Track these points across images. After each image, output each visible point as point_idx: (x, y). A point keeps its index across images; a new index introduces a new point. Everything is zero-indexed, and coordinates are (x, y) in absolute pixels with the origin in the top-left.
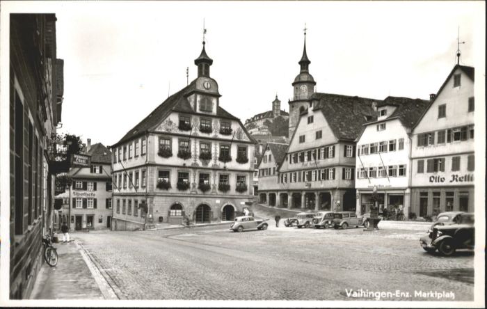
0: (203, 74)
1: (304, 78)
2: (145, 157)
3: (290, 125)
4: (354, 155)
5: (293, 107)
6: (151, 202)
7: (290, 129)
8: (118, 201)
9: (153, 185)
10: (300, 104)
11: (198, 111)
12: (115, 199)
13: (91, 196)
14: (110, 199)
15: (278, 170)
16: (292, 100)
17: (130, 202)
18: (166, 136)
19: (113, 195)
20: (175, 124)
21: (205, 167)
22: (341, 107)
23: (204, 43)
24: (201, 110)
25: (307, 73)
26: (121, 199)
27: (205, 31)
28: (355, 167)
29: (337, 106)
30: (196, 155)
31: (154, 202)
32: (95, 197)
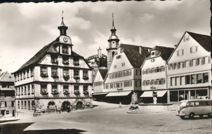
0: (63, 34)
1: (114, 37)
2: (33, 78)
3: (108, 61)
4: (141, 74)
5: (109, 52)
6: (37, 102)
7: (108, 63)
8: (19, 102)
9: (38, 93)
10: (112, 51)
11: (61, 53)
12: (17, 101)
13: (3, 100)
14: (14, 101)
15: (104, 83)
16: (108, 48)
17: (25, 102)
18: (44, 67)
19: (16, 99)
20: (49, 60)
21: (66, 82)
22: (133, 51)
23: (63, 18)
24: (63, 53)
25: (115, 35)
26: (20, 101)
27: (63, 12)
28: (141, 80)
29: (132, 51)
30: (61, 76)
31: (39, 102)
32: (5, 101)
